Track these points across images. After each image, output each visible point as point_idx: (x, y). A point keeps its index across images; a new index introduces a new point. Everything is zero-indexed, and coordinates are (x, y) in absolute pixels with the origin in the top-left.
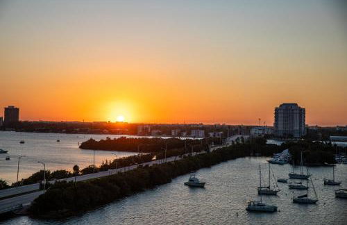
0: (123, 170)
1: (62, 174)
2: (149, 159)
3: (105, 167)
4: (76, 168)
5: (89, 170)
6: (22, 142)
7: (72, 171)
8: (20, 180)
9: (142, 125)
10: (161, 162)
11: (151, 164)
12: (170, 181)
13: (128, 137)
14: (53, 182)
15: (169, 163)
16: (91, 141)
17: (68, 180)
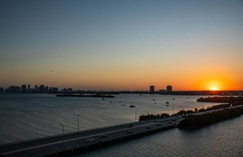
0: (217, 110)
1: (190, 112)
2: (228, 106)
3: (208, 109)
4: (196, 109)
5: (202, 110)
6: (174, 99)
7: (194, 111)
8: (174, 113)
9: (224, 91)
10: (234, 107)
11: (230, 108)
12: (240, 116)
14: (187, 115)
15: (239, 108)
16: (202, 98)
17: (193, 114)
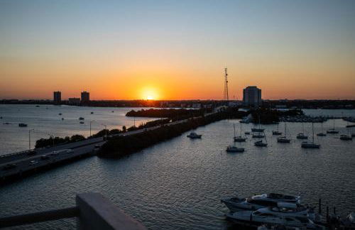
0: (152, 129)
1: (116, 131)
2: (167, 121)
3: (141, 127)
4: (124, 128)
5: (133, 129)
6: (92, 113)
7: (122, 130)
8: (92, 135)
9: (163, 101)
10: (174, 123)
11: (168, 125)
12: (180, 135)
13: (154, 108)
14: (111, 136)
15: (180, 124)
16: (133, 111)
17: (120, 135)
